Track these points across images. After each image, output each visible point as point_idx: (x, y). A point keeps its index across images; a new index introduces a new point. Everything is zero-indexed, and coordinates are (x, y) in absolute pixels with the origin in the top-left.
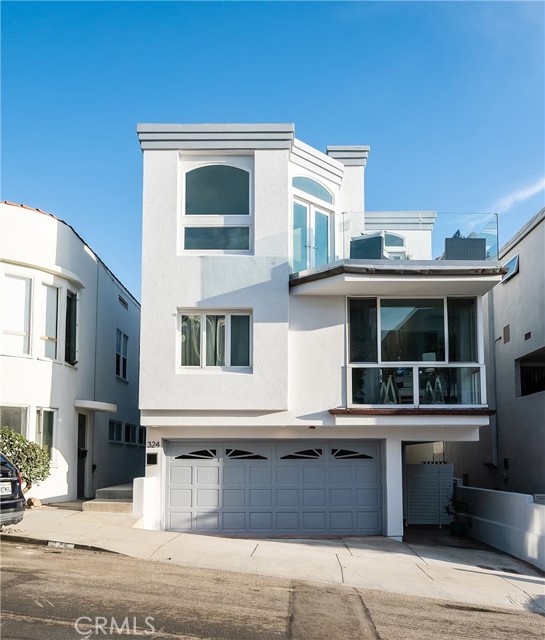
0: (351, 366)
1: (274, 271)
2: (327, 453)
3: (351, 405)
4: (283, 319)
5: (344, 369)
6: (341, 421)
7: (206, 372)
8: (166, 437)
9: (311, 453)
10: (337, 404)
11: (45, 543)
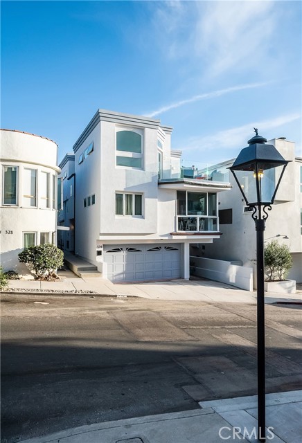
0: (178, 216)
1: (153, 178)
2: (163, 248)
3: (178, 231)
4: (156, 197)
5: (175, 217)
6: (174, 237)
7: (125, 218)
8: (104, 243)
9: (157, 248)
10: (172, 231)
11: (116, 296)
